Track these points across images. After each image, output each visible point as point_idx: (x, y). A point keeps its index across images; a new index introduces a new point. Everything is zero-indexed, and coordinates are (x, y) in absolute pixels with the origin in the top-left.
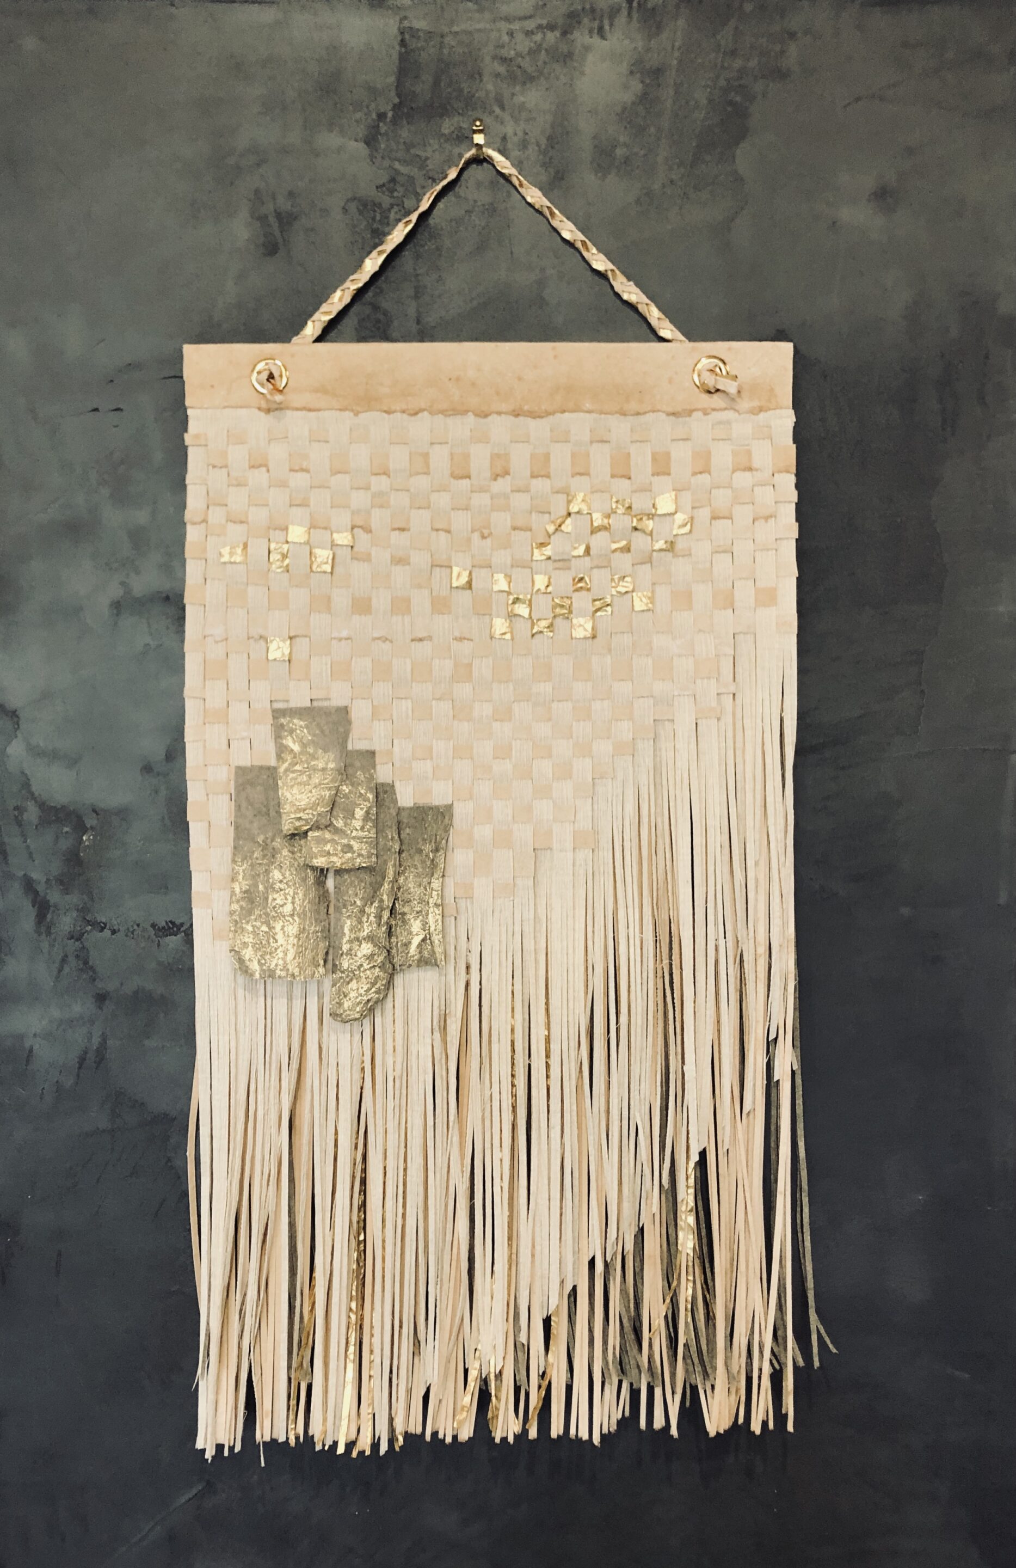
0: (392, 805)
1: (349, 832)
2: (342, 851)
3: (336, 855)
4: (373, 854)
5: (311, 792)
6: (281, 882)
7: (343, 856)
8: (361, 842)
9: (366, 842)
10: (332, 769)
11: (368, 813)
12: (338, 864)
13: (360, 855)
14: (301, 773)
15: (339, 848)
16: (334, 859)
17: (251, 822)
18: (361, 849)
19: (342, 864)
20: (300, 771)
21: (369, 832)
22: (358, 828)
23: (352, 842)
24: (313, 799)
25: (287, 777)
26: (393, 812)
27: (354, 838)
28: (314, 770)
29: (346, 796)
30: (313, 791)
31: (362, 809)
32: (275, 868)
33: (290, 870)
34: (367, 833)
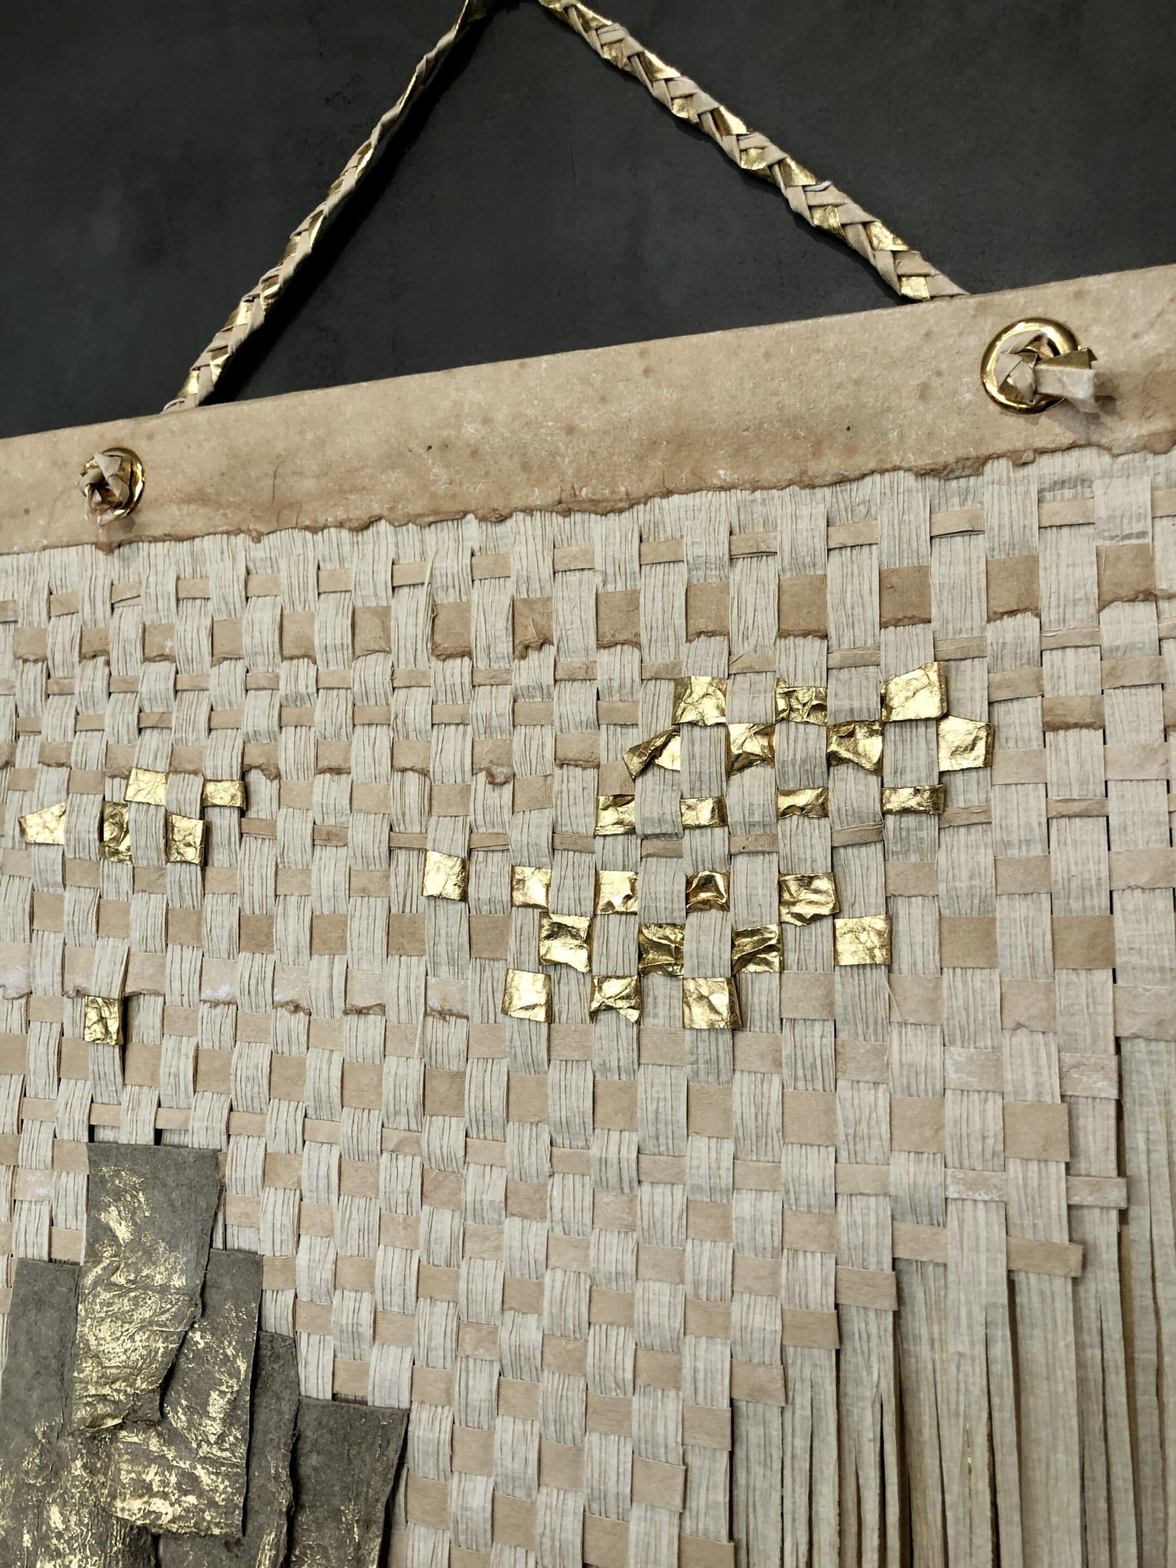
0: (286, 1394)
1: (194, 1445)
2: (179, 1486)
3: (165, 1496)
4: (236, 1506)
5: (132, 1338)
6: (59, 1535)
7: (178, 1501)
8: (217, 1474)
9: (227, 1476)
10: (178, 1290)
11: (234, 1404)
12: (165, 1520)
13: (212, 1504)
14: (123, 1291)
15: (173, 1479)
16: (158, 1505)
17: (30, 1389)
18: (215, 1490)
19: (173, 1521)
20: (121, 1287)
21: (233, 1453)
22: (213, 1439)
23: (200, 1472)
24: (135, 1357)
25: (95, 1296)
26: (287, 1409)
27: (204, 1460)
28: (146, 1288)
29: (198, 1353)
30: (137, 1337)
31: (222, 1393)
32: (54, 1501)
33: (78, 1513)
34: (228, 1454)
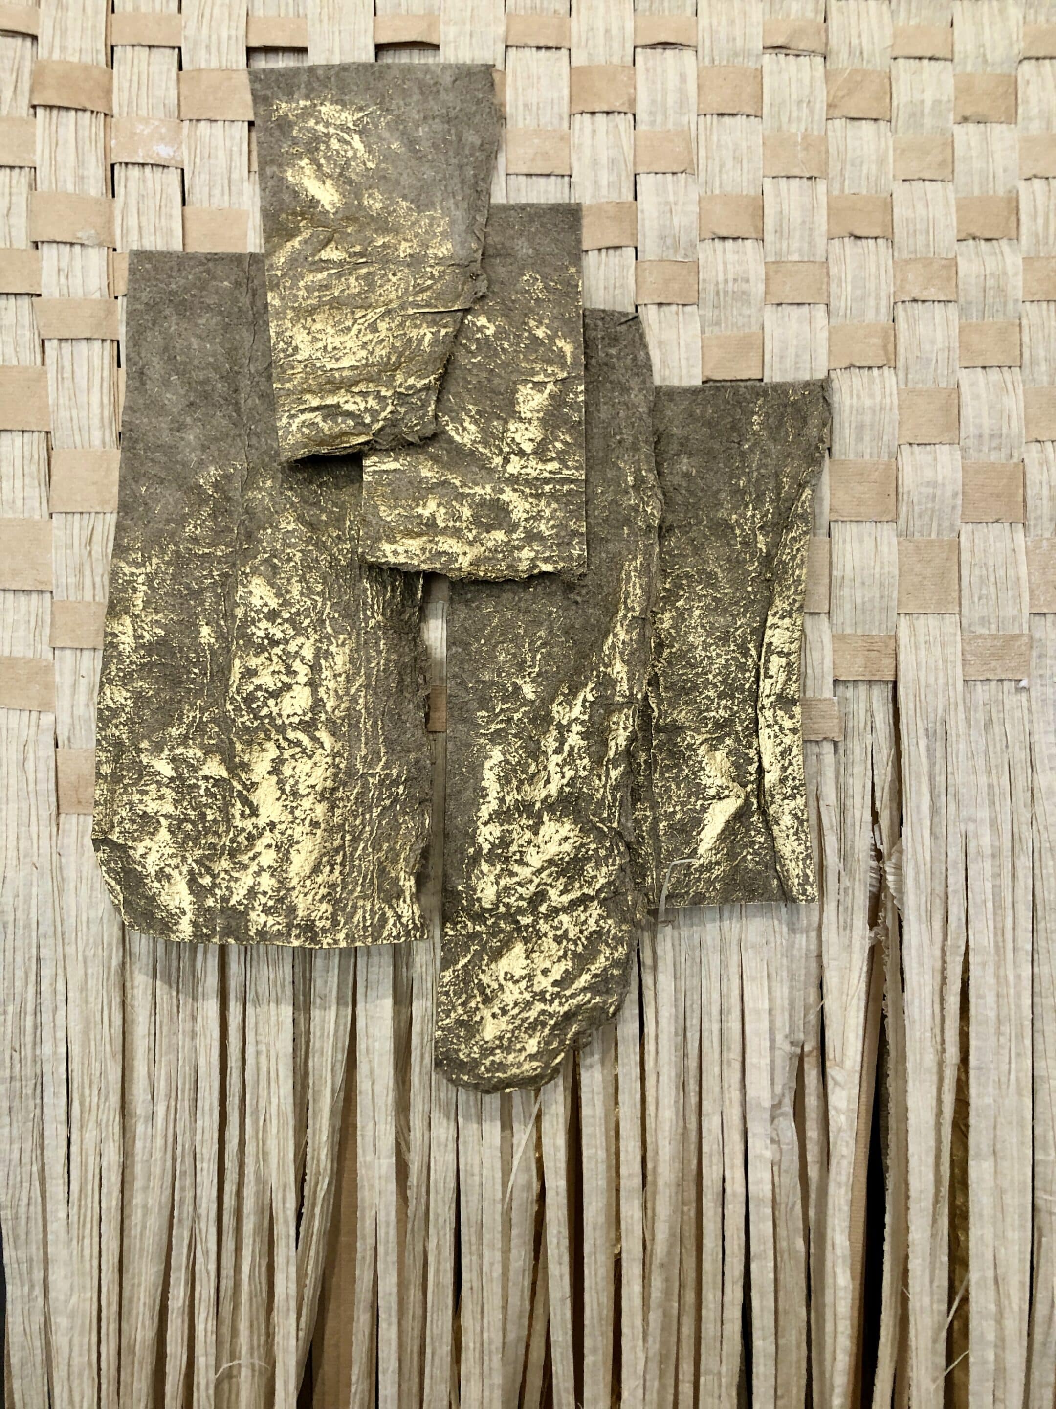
0: (634, 383)
1: (498, 460)
2: (476, 521)
3: (457, 533)
4: (574, 534)
5: (373, 328)
6: (273, 615)
7: (477, 539)
8: (538, 496)
9: (553, 496)
10: (440, 261)
11: (558, 401)
12: (464, 562)
13: (532, 537)
14: (343, 269)
15: (467, 512)
16: (448, 544)
17: (181, 428)
18: (538, 517)
19: (473, 564)
20: (341, 263)
21: (563, 462)
22: (528, 447)
23: (508, 495)
24: (381, 351)
25: (296, 279)
26: (639, 400)
27: (513, 480)
28: (385, 261)
29: (486, 345)
30: (382, 326)
31: (539, 386)
32: (255, 571)
33: (302, 579)
34: (554, 466)
